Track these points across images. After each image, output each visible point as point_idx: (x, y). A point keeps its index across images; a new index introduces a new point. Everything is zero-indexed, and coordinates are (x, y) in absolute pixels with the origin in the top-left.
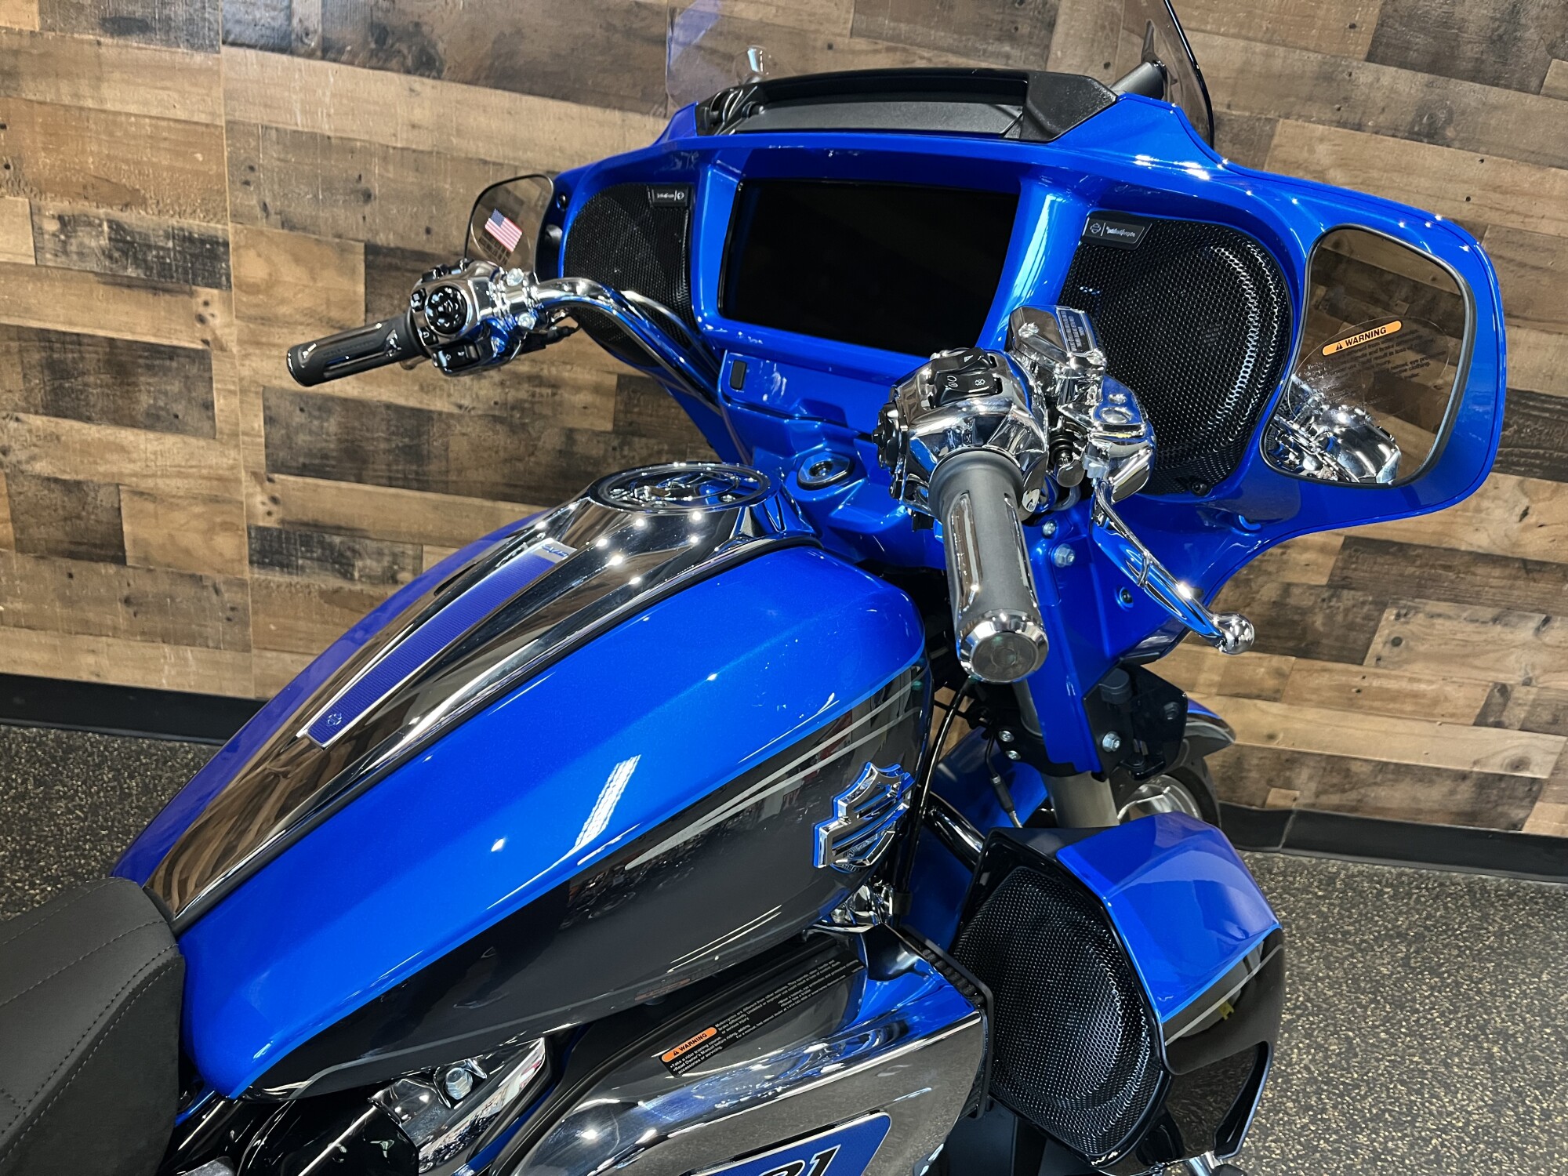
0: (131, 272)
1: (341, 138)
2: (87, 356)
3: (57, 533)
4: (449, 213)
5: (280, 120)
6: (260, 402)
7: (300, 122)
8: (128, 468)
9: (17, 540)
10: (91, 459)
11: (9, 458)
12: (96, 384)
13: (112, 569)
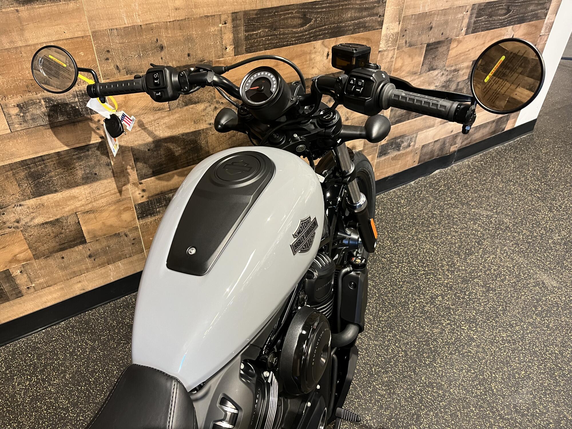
0: (61, 119)
1: (146, 24)
2: (48, 164)
3: (53, 244)
4: (196, 44)
5: (117, 24)
6: (131, 154)
7: (127, 22)
8: (78, 204)
9: (34, 255)
10: (61, 208)
11: (21, 223)
12: (55, 175)
13: (81, 247)
